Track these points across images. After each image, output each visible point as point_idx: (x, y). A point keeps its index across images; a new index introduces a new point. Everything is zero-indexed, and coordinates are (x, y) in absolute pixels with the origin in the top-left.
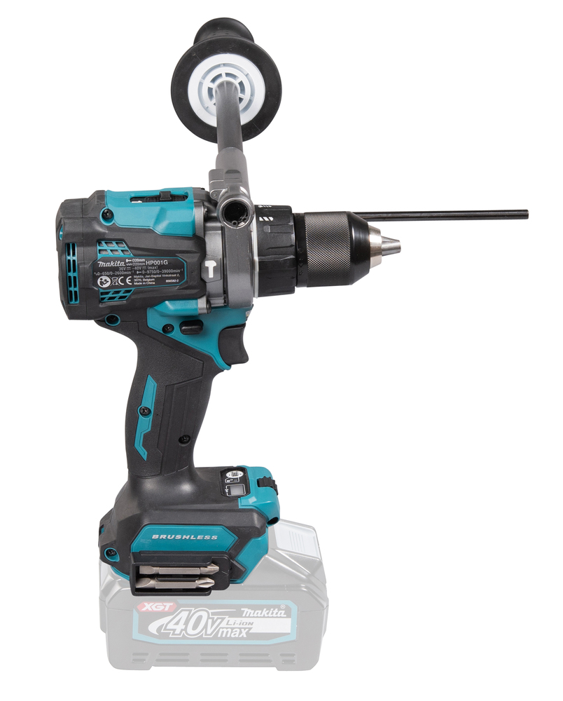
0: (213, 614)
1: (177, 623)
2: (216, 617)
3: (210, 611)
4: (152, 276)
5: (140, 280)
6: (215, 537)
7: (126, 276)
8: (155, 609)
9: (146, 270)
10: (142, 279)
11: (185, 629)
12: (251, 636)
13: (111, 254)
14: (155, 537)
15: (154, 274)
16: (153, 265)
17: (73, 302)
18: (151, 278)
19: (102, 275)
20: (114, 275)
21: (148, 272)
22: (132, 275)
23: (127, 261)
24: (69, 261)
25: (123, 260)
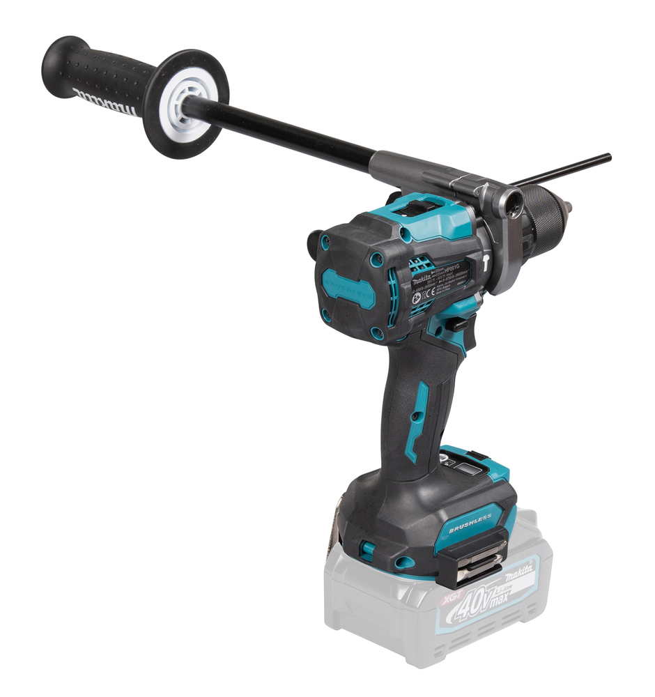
0: (488, 588)
1: (464, 608)
2: (489, 590)
3: (486, 586)
4: (450, 282)
5: (441, 289)
6: (489, 516)
7: (431, 288)
8: (451, 600)
9: (445, 278)
10: (442, 287)
11: (469, 611)
12: (511, 598)
13: (419, 271)
14: (451, 531)
15: (451, 280)
16: (450, 272)
17: (390, 325)
18: (448, 284)
19: (415, 293)
20: (424, 290)
21: (447, 279)
22: (435, 286)
23: (432, 273)
24: (390, 285)
25: (428, 273)
